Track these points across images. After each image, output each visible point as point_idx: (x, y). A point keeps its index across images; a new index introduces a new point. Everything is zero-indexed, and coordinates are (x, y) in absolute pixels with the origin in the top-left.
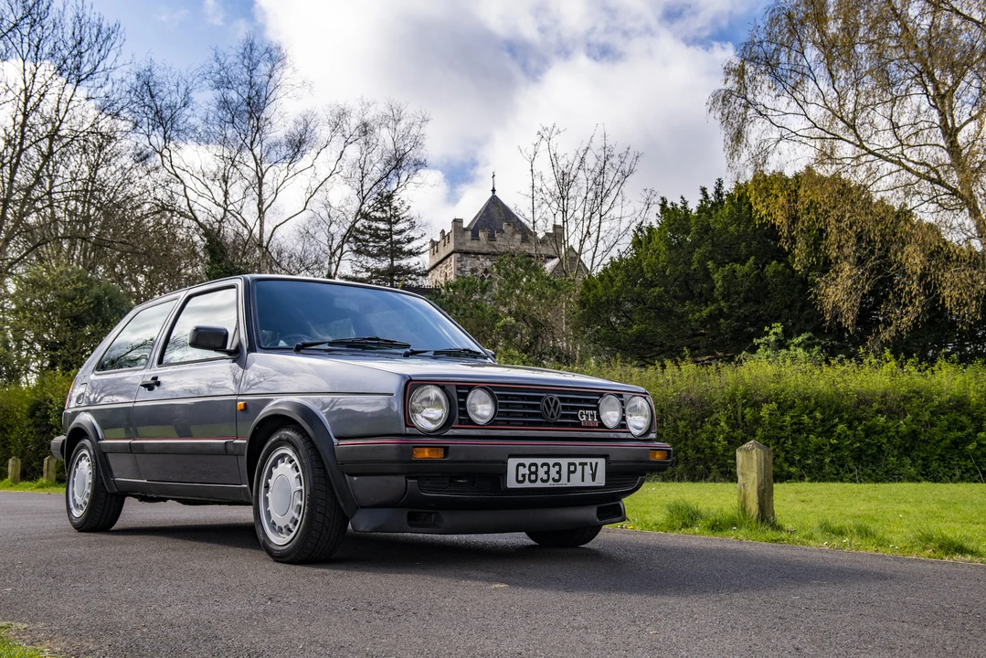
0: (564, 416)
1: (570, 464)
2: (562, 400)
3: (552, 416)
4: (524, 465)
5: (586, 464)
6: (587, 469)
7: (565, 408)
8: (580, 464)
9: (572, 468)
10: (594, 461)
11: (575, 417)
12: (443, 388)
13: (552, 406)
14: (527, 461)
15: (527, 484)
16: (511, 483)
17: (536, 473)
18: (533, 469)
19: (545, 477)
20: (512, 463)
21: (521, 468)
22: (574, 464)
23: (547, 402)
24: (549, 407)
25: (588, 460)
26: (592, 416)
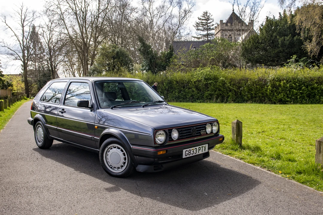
0: (197, 133)
1: (199, 148)
2: (197, 128)
3: (194, 134)
4: (187, 151)
5: (203, 147)
6: (203, 148)
7: (197, 131)
8: (202, 147)
9: (200, 149)
10: (205, 145)
11: (200, 133)
12: (165, 131)
13: (194, 131)
14: (188, 150)
15: (188, 156)
16: (184, 157)
17: (190, 152)
18: (190, 151)
19: (193, 153)
20: (184, 151)
21: (186, 152)
22: (200, 148)
23: (193, 130)
24: (193, 131)
25: (203, 146)
26: (204, 131)
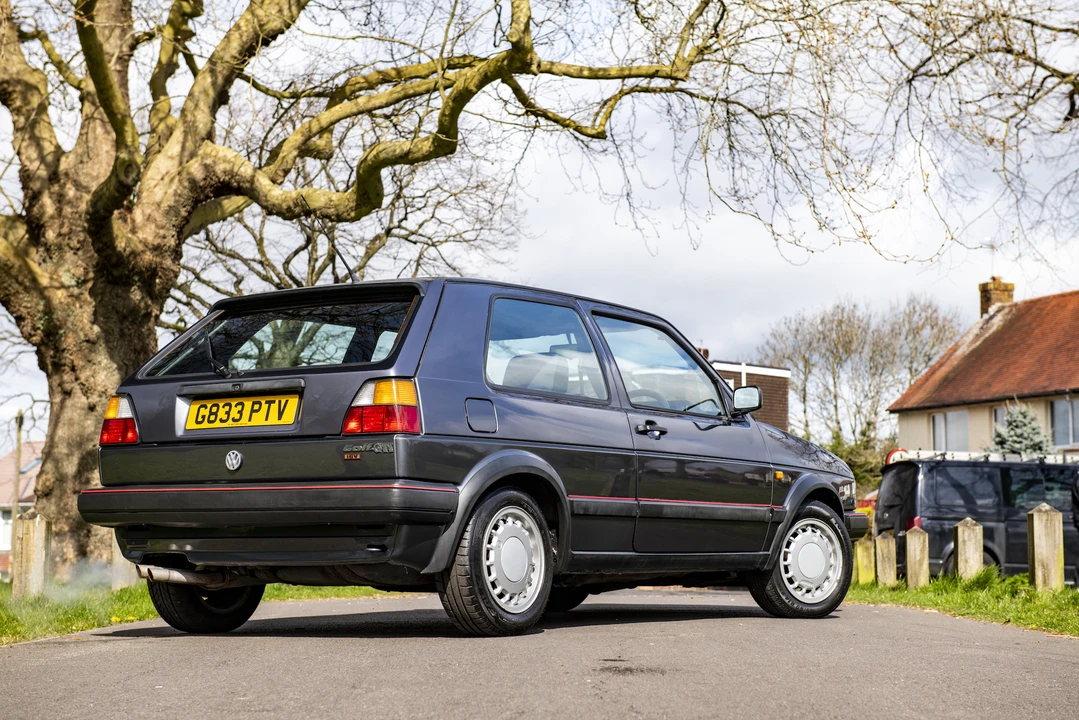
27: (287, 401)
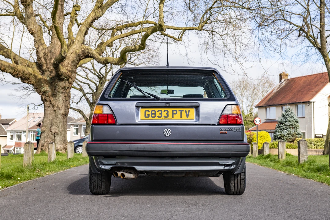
27: (189, 111)
